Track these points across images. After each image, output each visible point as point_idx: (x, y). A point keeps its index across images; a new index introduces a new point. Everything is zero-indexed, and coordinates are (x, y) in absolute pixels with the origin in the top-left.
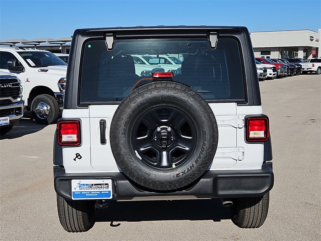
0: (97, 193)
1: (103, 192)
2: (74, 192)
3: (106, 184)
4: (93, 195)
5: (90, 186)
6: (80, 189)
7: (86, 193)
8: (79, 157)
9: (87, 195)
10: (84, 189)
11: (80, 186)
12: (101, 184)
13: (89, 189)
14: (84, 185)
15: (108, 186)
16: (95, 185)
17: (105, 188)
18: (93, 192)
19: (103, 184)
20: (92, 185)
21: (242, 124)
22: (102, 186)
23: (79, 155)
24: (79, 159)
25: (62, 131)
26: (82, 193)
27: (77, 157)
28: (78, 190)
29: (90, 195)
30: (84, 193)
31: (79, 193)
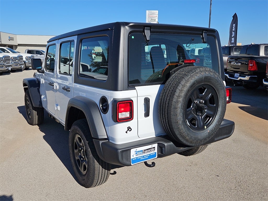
0: (148, 156)
1: (152, 154)
2: (132, 159)
3: (153, 148)
4: (145, 158)
5: (144, 151)
6: (136, 156)
8: (130, 130)
9: (141, 159)
10: (139, 155)
12: (150, 149)
13: (143, 154)
14: (139, 151)
15: (155, 149)
16: (147, 150)
17: (153, 151)
18: (145, 155)
19: (152, 148)
20: (145, 150)
22: (151, 150)
23: (130, 128)
24: (130, 131)
26: (138, 158)
27: (128, 130)
28: (135, 156)
29: (143, 159)
30: (140, 158)
31: (136, 159)
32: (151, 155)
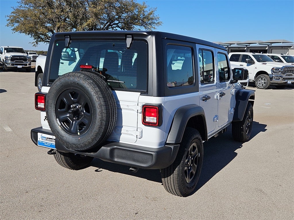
0: (50, 144)
2: (39, 141)
4: (47, 145)
7: (45, 143)
10: (44, 140)
11: (42, 137)
12: (51, 139)
13: (46, 141)
14: (44, 137)
16: (49, 138)
18: (48, 143)
20: (47, 138)
21: (140, 110)
25: (38, 100)
27: (46, 118)
28: (41, 140)
30: (44, 142)
31: (41, 142)
32: (53, 144)
